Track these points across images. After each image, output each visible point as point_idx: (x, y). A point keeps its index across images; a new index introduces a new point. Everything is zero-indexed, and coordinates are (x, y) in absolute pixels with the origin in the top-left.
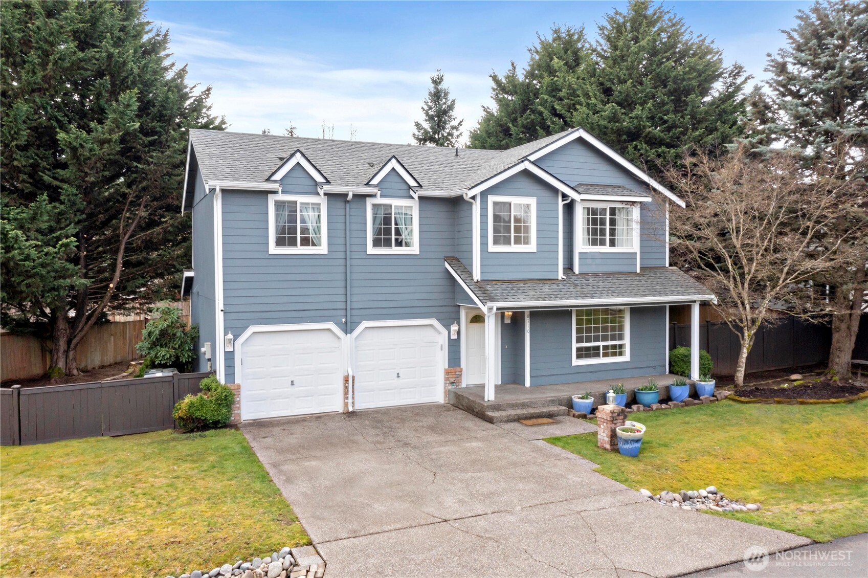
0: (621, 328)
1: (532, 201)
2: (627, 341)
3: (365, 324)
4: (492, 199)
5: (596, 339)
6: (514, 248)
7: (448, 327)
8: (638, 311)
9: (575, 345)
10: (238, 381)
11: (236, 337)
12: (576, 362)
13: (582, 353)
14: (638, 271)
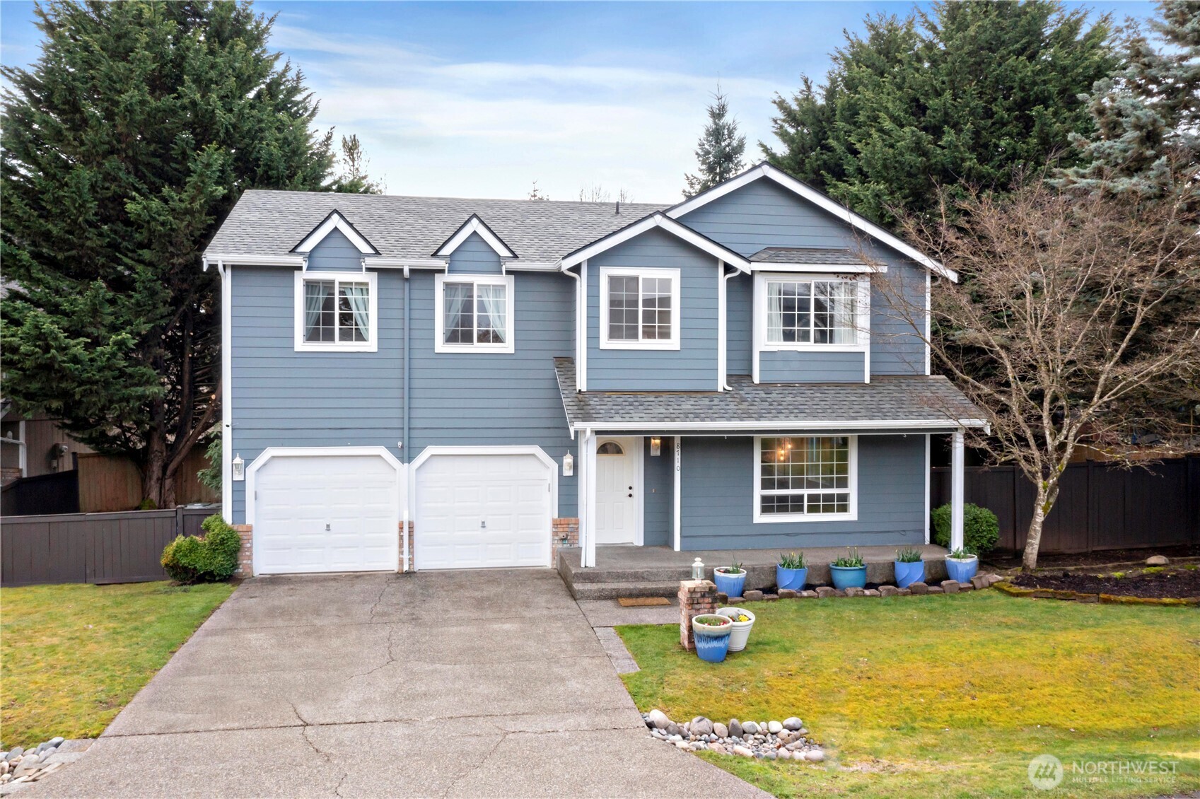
0: (843, 469)
1: (674, 275)
2: (852, 490)
3: (431, 450)
4: (605, 272)
5: (798, 484)
6: (643, 344)
7: (558, 458)
8: (870, 442)
9: (758, 492)
10: (250, 520)
11: (248, 462)
12: (759, 518)
13: (770, 505)
14: (867, 380)
